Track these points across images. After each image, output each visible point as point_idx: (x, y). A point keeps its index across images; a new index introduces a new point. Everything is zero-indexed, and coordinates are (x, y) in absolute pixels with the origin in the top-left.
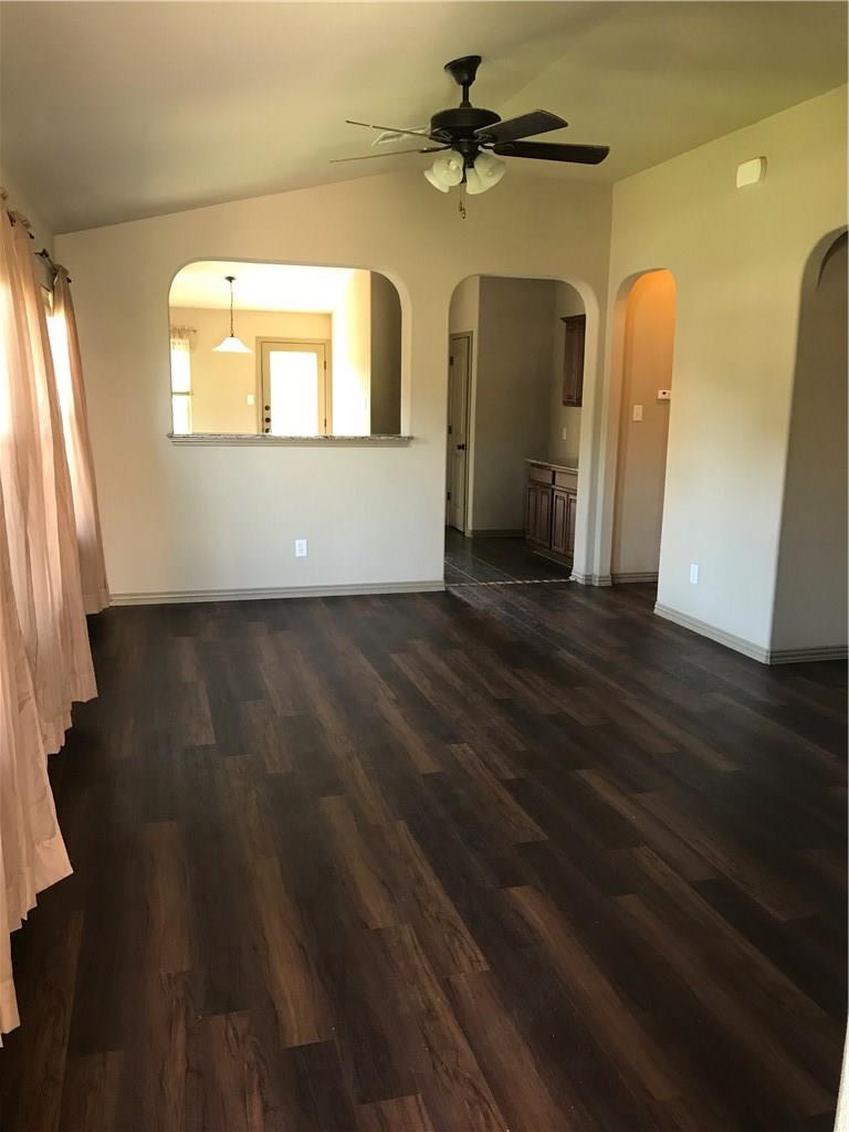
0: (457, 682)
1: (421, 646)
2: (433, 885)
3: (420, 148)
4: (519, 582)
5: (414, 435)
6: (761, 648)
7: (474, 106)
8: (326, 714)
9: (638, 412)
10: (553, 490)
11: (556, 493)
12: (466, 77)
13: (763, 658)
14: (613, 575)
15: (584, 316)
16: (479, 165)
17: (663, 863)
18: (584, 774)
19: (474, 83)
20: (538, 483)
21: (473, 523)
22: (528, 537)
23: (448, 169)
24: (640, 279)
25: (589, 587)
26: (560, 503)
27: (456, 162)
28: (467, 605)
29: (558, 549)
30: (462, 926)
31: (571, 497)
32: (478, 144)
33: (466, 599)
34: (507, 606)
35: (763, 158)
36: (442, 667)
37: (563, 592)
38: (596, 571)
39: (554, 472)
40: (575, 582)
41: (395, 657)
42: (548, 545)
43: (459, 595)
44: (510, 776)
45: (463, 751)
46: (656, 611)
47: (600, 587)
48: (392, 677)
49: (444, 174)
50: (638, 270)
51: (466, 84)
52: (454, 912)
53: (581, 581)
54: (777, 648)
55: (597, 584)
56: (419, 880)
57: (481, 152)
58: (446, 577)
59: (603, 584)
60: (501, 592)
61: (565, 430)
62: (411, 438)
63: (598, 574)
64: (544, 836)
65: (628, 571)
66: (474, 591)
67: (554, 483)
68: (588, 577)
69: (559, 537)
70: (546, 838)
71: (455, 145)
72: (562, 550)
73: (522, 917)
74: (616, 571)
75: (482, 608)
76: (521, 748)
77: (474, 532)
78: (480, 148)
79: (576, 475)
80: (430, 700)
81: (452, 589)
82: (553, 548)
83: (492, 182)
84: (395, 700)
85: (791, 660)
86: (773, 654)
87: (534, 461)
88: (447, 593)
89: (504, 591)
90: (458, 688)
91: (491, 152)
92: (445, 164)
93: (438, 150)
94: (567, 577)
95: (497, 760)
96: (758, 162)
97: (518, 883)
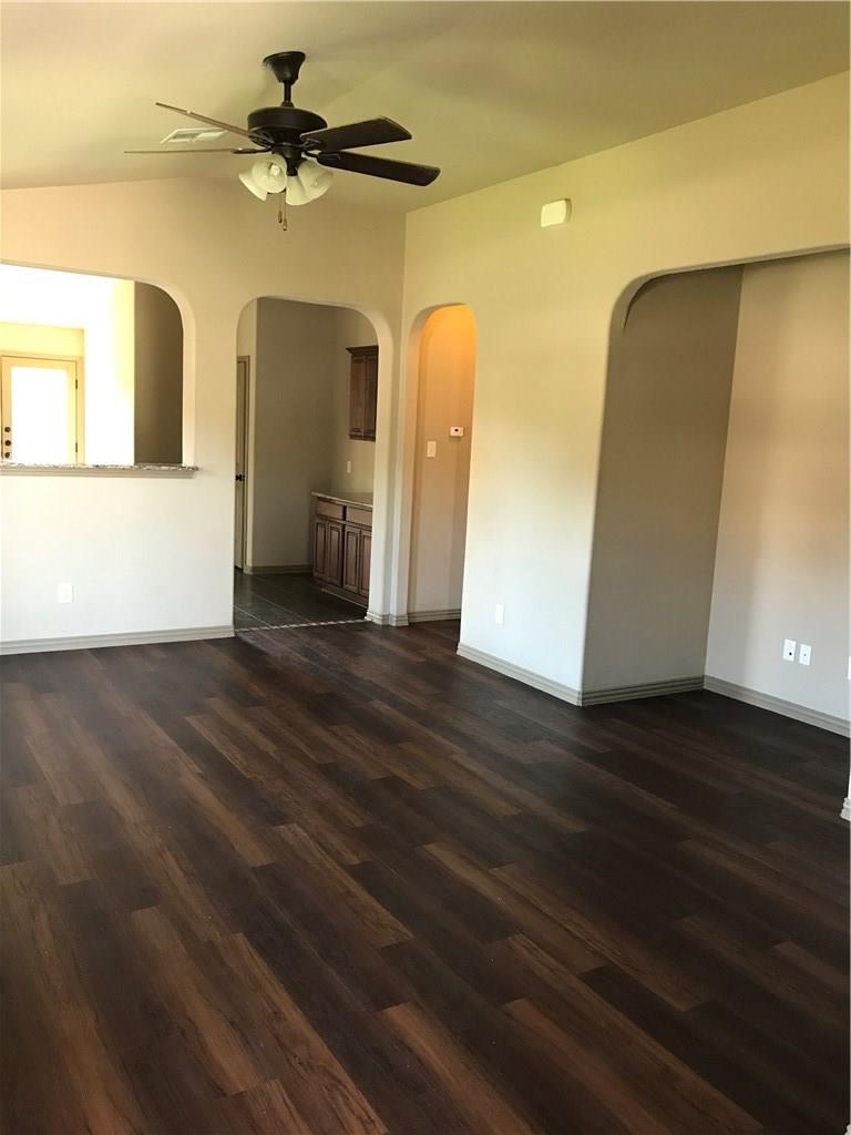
0: (270, 748)
1: (218, 704)
2: (295, 1018)
3: (235, 148)
4: (314, 624)
5: (199, 465)
6: (572, 690)
7: (296, 106)
8: (120, 797)
9: (431, 449)
10: (344, 526)
11: (347, 529)
12: (288, 75)
13: (575, 701)
14: (409, 614)
15: (377, 348)
16: (303, 172)
17: (545, 954)
18: (431, 847)
19: (297, 82)
20: (326, 518)
21: (253, 560)
22: (315, 574)
23: (269, 174)
24: (437, 312)
25: (386, 627)
26: (352, 539)
27: (279, 166)
28: (261, 653)
29: (351, 588)
30: (340, 1072)
31: (365, 533)
32: (302, 150)
33: (260, 646)
34: (308, 653)
35: (567, 200)
36: (248, 729)
37: (361, 633)
38: (393, 610)
39: (345, 508)
40: (371, 622)
41: (192, 720)
42: (338, 582)
43: (251, 642)
44: (355, 861)
45: (293, 833)
46: (458, 653)
47: (398, 628)
48: (194, 746)
49: (264, 178)
50: (434, 304)
51: (289, 83)
52: (327, 1054)
53: (378, 621)
54: (588, 689)
55: (394, 624)
56: (277, 1014)
57: (305, 159)
58: (234, 622)
59: (401, 624)
60: (296, 636)
61: (349, 463)
62: (195, 469)
63: (395, 614)
64: (409, 934)
65: (424, 609)
66: (267, 636)
67: (344, 519)
68: (385, 617)
69: (351, 574)
70: (412, 936)
71: (275, 148)
72: (354, 589)
73: (410, 1050)
74: (411, 610)
75: (279, 655)
76: (359, 824)
77: (254, 569)
78: (303, 156)
79: (371, 510)
80: (243, 772)
81: (241, 635)
82: (345, 586)
83: (317, 193)
84: (200, 774)
85: (604, 700)
86: (585, 695)
87: (320, 495)
88: (236, 639)
89: (299, 635)
90: (272, 754)
91: (315, 159)
92: (264, 167)
93: (255, 152)
94: (363, 618)
95: (336, 841)
96: (562, 204)
97: (394, 1001)
